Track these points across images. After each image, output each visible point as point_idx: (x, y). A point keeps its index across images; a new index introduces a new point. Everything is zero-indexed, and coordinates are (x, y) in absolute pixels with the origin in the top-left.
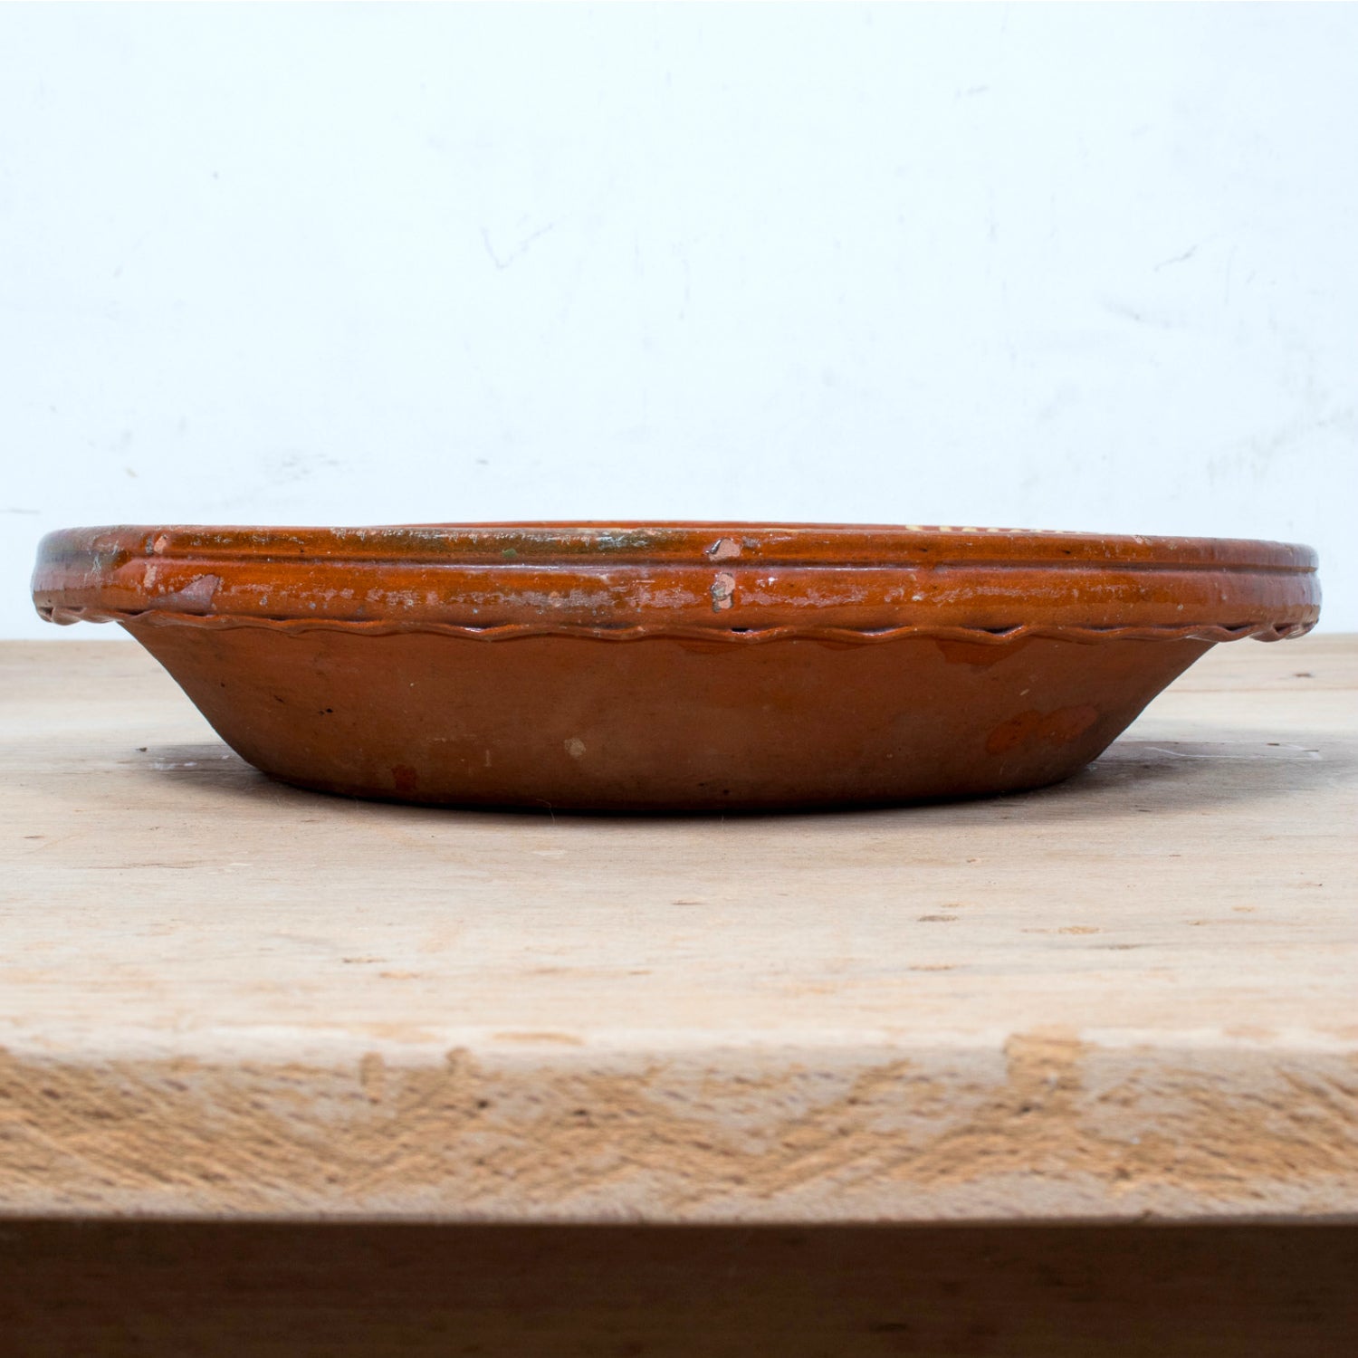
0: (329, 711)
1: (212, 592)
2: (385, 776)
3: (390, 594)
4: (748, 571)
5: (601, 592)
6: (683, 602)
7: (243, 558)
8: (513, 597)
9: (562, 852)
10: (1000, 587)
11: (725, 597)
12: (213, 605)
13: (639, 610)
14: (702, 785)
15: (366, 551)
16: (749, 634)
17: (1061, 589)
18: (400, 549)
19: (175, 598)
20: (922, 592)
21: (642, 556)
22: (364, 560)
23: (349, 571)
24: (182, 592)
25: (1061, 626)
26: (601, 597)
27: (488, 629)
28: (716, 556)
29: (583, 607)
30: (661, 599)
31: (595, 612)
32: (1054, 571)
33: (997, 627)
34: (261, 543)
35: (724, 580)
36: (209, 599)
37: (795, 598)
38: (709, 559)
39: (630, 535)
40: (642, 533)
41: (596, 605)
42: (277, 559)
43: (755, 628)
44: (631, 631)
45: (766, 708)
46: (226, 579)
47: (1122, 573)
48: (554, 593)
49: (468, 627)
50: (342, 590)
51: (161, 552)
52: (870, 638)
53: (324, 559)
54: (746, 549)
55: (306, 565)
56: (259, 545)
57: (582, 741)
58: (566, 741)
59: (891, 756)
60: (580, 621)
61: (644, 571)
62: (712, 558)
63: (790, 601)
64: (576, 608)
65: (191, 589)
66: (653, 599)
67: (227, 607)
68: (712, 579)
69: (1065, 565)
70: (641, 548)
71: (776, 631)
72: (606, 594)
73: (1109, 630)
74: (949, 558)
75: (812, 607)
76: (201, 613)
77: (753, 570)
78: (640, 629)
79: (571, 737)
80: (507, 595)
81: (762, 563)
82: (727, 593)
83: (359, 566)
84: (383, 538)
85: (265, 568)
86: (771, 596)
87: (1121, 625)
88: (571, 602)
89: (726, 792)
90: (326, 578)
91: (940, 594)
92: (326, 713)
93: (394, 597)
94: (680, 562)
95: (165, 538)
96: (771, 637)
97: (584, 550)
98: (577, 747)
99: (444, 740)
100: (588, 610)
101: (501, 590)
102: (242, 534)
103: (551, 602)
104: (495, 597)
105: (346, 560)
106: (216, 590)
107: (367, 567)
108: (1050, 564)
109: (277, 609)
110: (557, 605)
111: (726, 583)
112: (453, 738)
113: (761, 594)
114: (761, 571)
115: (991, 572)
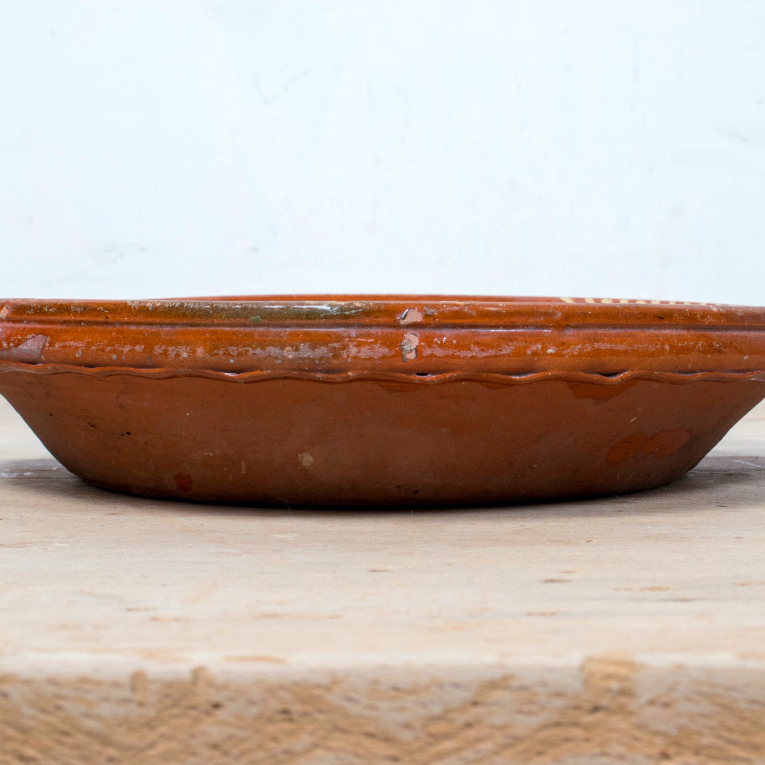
0: (128, 433)
1: (41, 347)
2: (169, 482)
3: (170, 349)
4: (427, 332)
5: (322, 347)
6: (381, 354)
7: (64, 322)
8: (258, 351)
9: (295, 535)
10: (611, 343)
11: (411, 351)
12: (42, 357)
13: (349, 360)
14: (398, 487)
15: (153, 317)
16: (429, 377)
17: (656, 344)
18: (178, 316)
19: (15, 351)
20: (554, 347)
21: (351, 321)
22: (151, 324)
23: (141, 332)
24: (20, 347)
25: (657, 371)
26: (322, 351)
27: (241, 374)
28: (404, 321)
29: (309, 358)
30: (365, 352)
31: (317, 361)
32: (652, 332)
33: (610, 372)
34: (77, 311)
35: (410, 338)
36: (39, 353)
37: (462, 351)
38: (399, 323)
40: (352, 304)
41: (318, 357)
42: (88, 323)
43: (433, 373)
44: (344, 375)
45: (444, 431)
46: (52, 338)
47: (701, 332)
48: (288, 348)
49: (227, 372)
50: (135, 346)
51: (4, 318)
52: (516, 380)
53: (122, 323)
54: (426, 316)
55: (109, 328)
56: (75, 313)
57: (311, 455)
58: (299, 455)
59: (536, 466)
60: (307, 368)
61: (353, 332)
62: (402, 322)
63: (458, 353)
64: (303, 359)
65: (27, 346)
66: (359, 352)
67: (52, 358)
68: (402, 337)
69: (660, 327)
70: (351, 316)
71: (448, 375)
72: (325, 348)
73: (692, 374)
74: (574, 323)
75: (473, 357)
76: (34, 363)
77: (432, 331)
78: (350, 374)
79: (302, 452)
80: (254, 349)
81: (438, 327)
82: (412, 348)
83: (148, 328)
84: (166, 308)
85: (79, 330)
86: (445, 349)
87: (702, 370)
88: (300, 354)
89: (416, 492)
90: (124, 337)
91: (567, 348)
92: (126, 435)
93: (173, 351)
94: (379, 325)
95: (7, 308)
96: (445, 379)
97: (310, 317)
98: (307, 460)
99: (211, 454)
100: (314, 360)
101: (250, 346)
102: (63, 305)
103: (285, 354)
104: (246, 351)
105: (139, 324)
106: (44, 346)
107: (154, 329)
108: (648, 327)
109: (88, 360)
110: (291, 357)
111: (412, 341)
112: (218, 453)
113: (437, 349)
114: (437, 332)
115: (604, 332)
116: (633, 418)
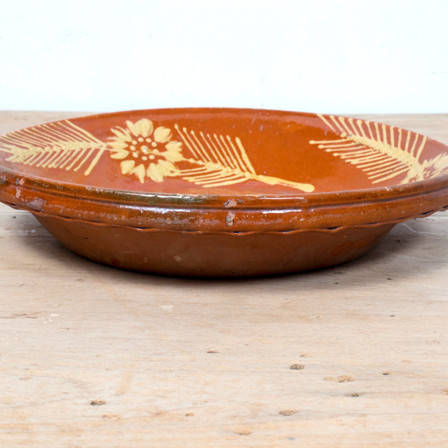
0: (86, 238)
1: (42, 205)
2: (107, 259)
3: (108, 215)
4: (239, 211)
5: (186, 219)
6: (215, 223)
7: (53, 194)
8: (153, 219)
10: (333, 214)
11: (231, 221)
12: (42, 210)
13: (199, 226)
14: (224, 271)
15: (99, 197)
16: (240, 234)
17: (356, 212)
18: (112, 198)
19: (28, 204)
20: (304, 218)
21: (201, 206)
22: (98, 201)
23: (93, 204)
24: (30, 203)
25: (356, 225)
26: (186, 221)
27: (144, 229)
28: (228, 206)
29: (179, 224)
30: (207, 222)
31: (183, 226)
32: (354, 206)
33: (332, 227)
34: (60, 189)
35: (230, 215)
36: (41, 207)
37: (256, 222)
38: (225, 207)
39: (196, 197)
40: (201, 197)
41: (184, 224)
42: (66, 196)
43: (242, 232)
44: (196, 232)
45: (247, 248)
46: (47, 201)
47: (380, 203)
48: (168, 219)
49: (137, 228)
50: (90, 211)
51: (22, 185)
52: (284, 234)
53: (83, 199)
54: (238, 203)
55: (77, 200)
56: (59, 190)
57: (180, 257)
58: (174, 257)
59: (295, 260)
60: (178, 229)
61: (201, 211)
62: (226, 207)
63: (255, 223)
64: (176, 224)
65: (34, 202)
66: (204, 222)
67: (48, 211)
68: (227, 213)
69: (359, 203)
70: (200, 203)
71: (249, 233)
72: (187, 220)
73: (375, 224)
74: (314, 204)
75: (262, 225)
76: (38, 211)
77: (241, 211)
78: (200, 232)
79: (175, 255)
80: (151, 218)
81: (244, 209)
82: (231, 220)
83: (97, 203)
84: (106, 193)
85: (62, 199)
86: (248, 221)
87: (379, 222)
88: (174, 222)
89: (234, 273)
90: (84, 206)
91: (310, 218)
92: (86, 239)
93: (110, 216)
94: (214, 208)
95: (23, 180)
96: (248, 235)
97: (179, 203)
98: (178, 259)
99: (129, 253)
100: (181, 225)
101: (149, 217)
102: (53, 184)
103: (167, 222)
104: (147, 219)
105: (92, 200)
106: (43, 204)
107: (100, 203)
108: (353, 203)
109: (66, 215)
110: (169, 223)
111: (231, 216)
112: (132, 252)
113: (244, 220)
114: (244, 212)
115: (330, 208)
116: (345, 236)
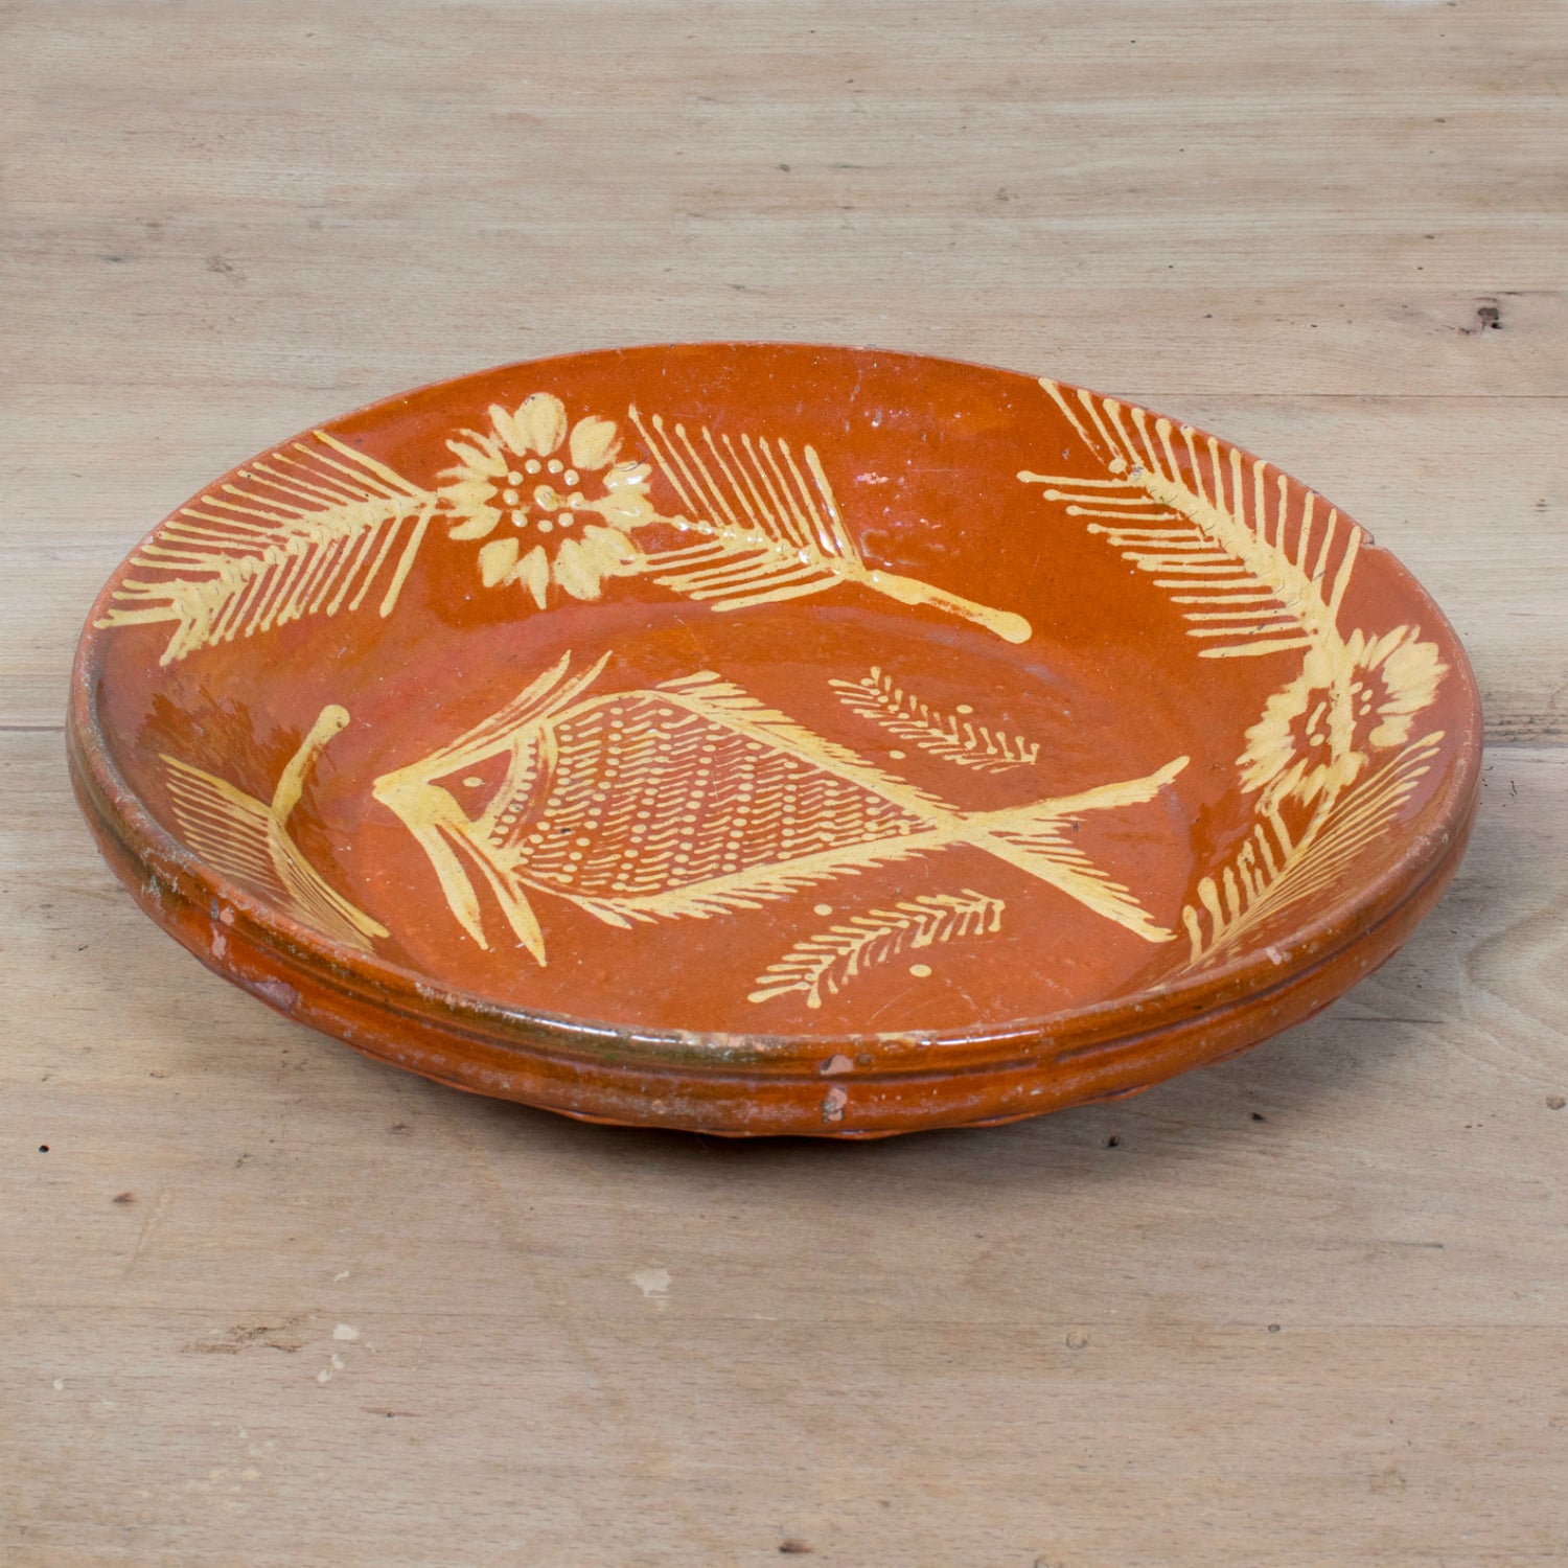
1: (290, 1001)
3: (485, 1072)
4: (860, 1085)
5: (708, 1104)
6: (792, 1116)
7: (322, 981)
8: (614, 1100)
10: (1123, 1064)
11: (836, 1111)
12: (291, 1012)
13: (746, 1120)
15: (458, 1021)
16: (860, 1135)
17: (1188, 1045)
18: (494, 1028)
19: (253, 985)
20: (1042, 1086)
21: (751, 1071)
22: (455, 1031)
23: (439, 1037)
24: (257, 984)
26: (707, 1108)
28: (828, 1071)
29: (688, 1116)
30: (769, 1113)
31: (700, 1118)
32: (1183, 1028)
34: (340, 973)
35: (835, 1095)
36: (288, 1003)
37: (909, 1108)
38: (820, 1074)
39: (736, 1050)
40: (750, 1047)
41: (701, 1114)
42: (360, 998)
43: (867, 1130)
44: (738, 1133)
46: (305, 995)
48: (658, 1101)
50: (433, 1054)
51: (228, 925)
53: (410, 1016)
54: (857, 1062)
55: (392, 1016)
56: (339, 976)
61: (752, 1085)
62: (823, 1072)
63: (904, 1111)
64: (680, 1116)
65: (267, 987)
66: (761, 1112)
67: (307, 1021)
68: (826, 1091)
70: (749, 1065)
71: (888, 1133)
74: (1074, 1045)
75: (926, 1114)
76: (277, 1008)
77: (866, 1084)
78: (747, 1133)
80: (608, 1097)
81: (875, 1078)
82: (838, 1107)
83: (451, 1036)
84: (475, 1013)
85: (347, 1001)
86: (885, 1108)
88: (674, 1110)
90: (415, 1038)
93: (489, 1075)
94: (789, 1077)
95: (232, 913)
100: (694, 1119)
102: (320, 957)
103: (654, 1108)
104: (596, 1097)
105: (436, 1025)
106: (294, 1002)
108: (1180, 1023)
110: (661, 1112)
111: (838, 1097)
113: (873, 1107)
114: (874, 1085)
